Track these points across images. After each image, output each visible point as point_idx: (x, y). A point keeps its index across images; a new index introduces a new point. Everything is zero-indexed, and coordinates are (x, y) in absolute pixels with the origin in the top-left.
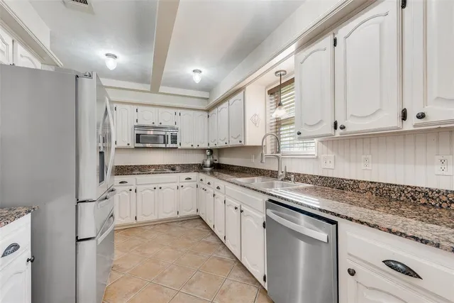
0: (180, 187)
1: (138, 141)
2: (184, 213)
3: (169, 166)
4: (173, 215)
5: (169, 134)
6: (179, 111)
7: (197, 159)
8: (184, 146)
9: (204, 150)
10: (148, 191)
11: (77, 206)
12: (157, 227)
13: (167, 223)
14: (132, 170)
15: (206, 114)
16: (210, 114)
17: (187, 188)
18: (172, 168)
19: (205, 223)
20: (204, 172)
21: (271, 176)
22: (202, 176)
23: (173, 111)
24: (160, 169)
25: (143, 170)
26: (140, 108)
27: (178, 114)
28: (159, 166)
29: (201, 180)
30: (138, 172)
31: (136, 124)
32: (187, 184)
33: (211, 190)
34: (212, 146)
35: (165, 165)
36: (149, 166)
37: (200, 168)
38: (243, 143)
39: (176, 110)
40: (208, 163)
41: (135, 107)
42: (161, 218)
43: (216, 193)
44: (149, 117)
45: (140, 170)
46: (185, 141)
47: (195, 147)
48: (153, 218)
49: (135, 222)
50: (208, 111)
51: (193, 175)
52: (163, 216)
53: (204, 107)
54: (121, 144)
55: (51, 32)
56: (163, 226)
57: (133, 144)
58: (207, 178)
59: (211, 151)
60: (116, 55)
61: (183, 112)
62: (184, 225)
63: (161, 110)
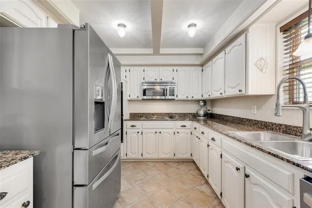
0: (176, 133)
1: (144, 94)
2: (179, 156)
3: (168, 114)
4: (170, 156)
5: (168, 88)
6: (175, 68)
7: (192, 109)
8: (180, 97)
9: (198, 101)
10: (151, 134)
11: (73, 153)
12: (157, 165)
13: (165, 162)
14: (141, 117)
15: (200, 68)
16: (204, 68)
17: (182, 135)
18: (171, 117)
19: (198, 169)
20: (198, 121)
21: (284, 132)
22: (196, 124)
23: (171, 68)
24: (161, 117)
25: (148, 117)
26: (146, 68)
27: (175, 71)
28: (160, 114)
29: (195, 128)
30: (145, 119)
31: (143, 81)
32: (182, 130)
33: (205, 140)
34: (206, 97)
35: (165, 114)
36: (153, 114)
37: (194, 117)
38: (243, 92)
39: (174, 68)
40: (202, 113)
41: (143, 68)
42: (160, 157)
43: (210, 143)
44: (153, 75)
45: (146, 117)
46: (181, 93)
47: (190, 98)
48: (154, 156)
49: (141, 158)
50: (202, 65)
51: (188, 123)
52: (163, 156)
53: (198, 63)
54: (133, 97)
55: (80, 13)
56: (162, 164)
57: (141, 97)
58: (200, 127)
59: (205, 101)
60: (125, 24)
61: (179, 68)
62: (179, 167)
63: (162, 68)
